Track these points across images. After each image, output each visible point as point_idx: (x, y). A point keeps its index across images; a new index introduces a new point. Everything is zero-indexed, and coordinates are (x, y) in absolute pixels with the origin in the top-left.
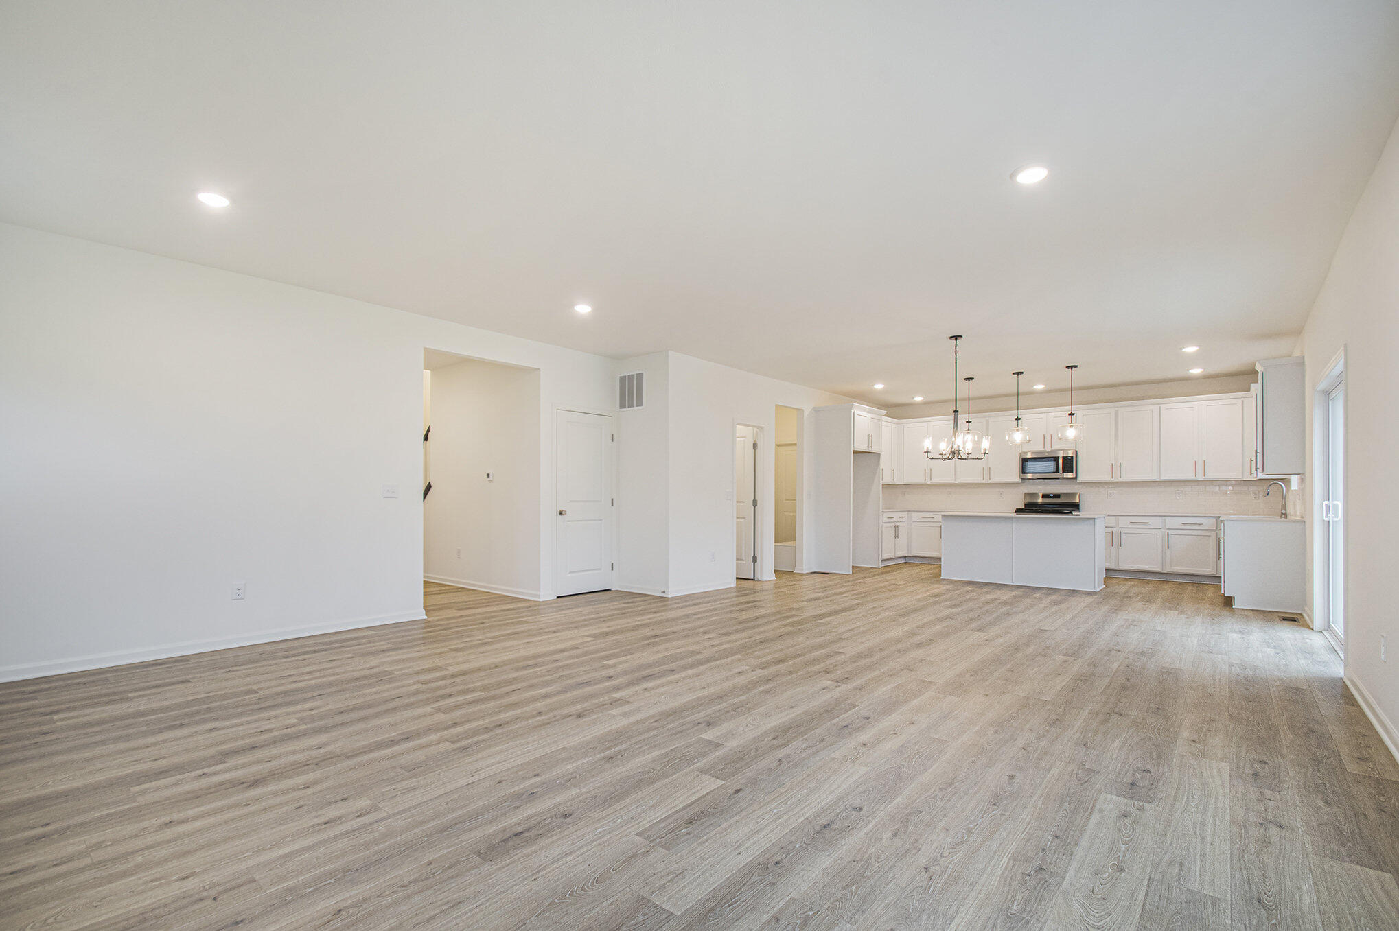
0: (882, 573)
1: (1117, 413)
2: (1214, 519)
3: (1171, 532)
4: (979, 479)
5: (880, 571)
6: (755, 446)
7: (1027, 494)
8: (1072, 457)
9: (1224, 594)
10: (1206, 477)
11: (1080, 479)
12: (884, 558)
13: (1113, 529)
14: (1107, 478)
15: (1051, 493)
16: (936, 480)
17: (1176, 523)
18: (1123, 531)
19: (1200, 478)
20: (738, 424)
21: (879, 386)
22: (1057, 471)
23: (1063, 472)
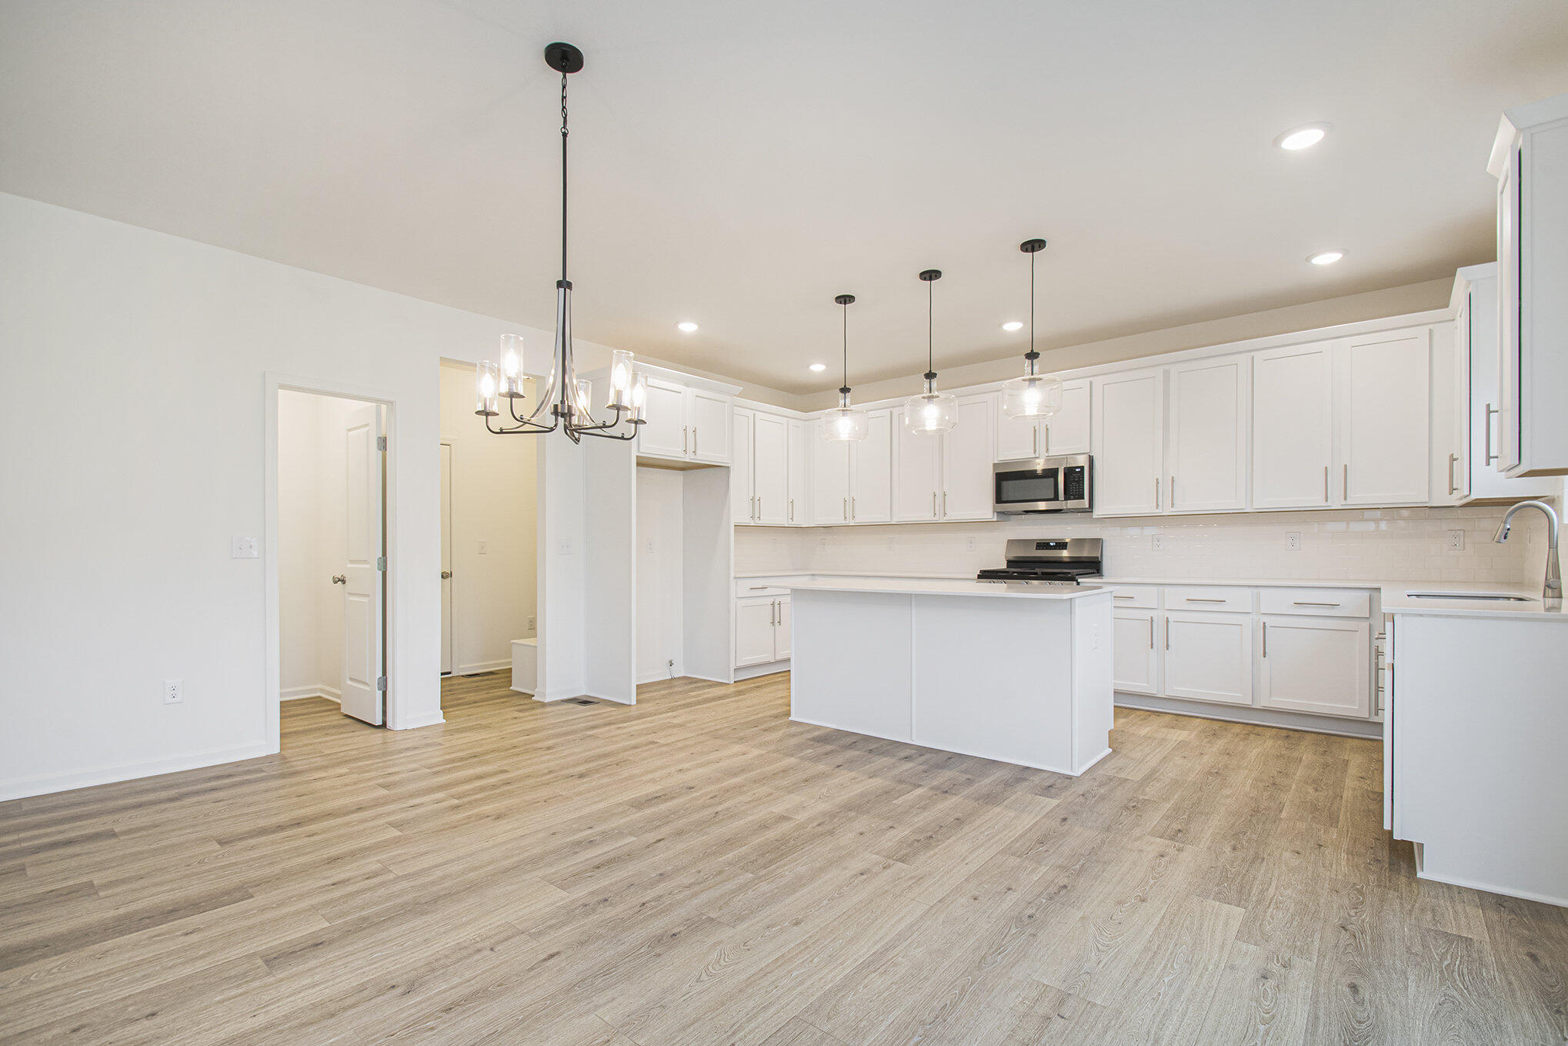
0: (740, 693)
1: (1167, 375)
2: (1366, 594)
3: (1270, 621)
4: (927, 516)
5: (732, 689)
6: (383, 443)
7: (1011, 542)
8: (1082, 468)
9: (1391, 833)
10: (1349, 501)
11: (1099, 511)
12: (740, 664)
13: (1153, 613)
14: (1146, 508)
15: (1052, 540)
16: (862, 518)
17: (1282, 601)
18: (1172, 616)
19: (1336, 503)
20: (282, 387)
21: (688, 327)
22: (1056, 498)
23: (1067, 498)
